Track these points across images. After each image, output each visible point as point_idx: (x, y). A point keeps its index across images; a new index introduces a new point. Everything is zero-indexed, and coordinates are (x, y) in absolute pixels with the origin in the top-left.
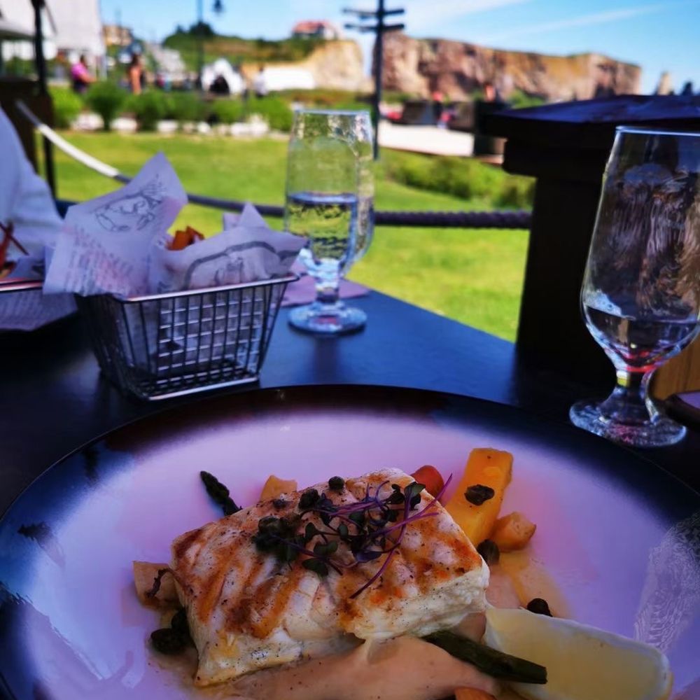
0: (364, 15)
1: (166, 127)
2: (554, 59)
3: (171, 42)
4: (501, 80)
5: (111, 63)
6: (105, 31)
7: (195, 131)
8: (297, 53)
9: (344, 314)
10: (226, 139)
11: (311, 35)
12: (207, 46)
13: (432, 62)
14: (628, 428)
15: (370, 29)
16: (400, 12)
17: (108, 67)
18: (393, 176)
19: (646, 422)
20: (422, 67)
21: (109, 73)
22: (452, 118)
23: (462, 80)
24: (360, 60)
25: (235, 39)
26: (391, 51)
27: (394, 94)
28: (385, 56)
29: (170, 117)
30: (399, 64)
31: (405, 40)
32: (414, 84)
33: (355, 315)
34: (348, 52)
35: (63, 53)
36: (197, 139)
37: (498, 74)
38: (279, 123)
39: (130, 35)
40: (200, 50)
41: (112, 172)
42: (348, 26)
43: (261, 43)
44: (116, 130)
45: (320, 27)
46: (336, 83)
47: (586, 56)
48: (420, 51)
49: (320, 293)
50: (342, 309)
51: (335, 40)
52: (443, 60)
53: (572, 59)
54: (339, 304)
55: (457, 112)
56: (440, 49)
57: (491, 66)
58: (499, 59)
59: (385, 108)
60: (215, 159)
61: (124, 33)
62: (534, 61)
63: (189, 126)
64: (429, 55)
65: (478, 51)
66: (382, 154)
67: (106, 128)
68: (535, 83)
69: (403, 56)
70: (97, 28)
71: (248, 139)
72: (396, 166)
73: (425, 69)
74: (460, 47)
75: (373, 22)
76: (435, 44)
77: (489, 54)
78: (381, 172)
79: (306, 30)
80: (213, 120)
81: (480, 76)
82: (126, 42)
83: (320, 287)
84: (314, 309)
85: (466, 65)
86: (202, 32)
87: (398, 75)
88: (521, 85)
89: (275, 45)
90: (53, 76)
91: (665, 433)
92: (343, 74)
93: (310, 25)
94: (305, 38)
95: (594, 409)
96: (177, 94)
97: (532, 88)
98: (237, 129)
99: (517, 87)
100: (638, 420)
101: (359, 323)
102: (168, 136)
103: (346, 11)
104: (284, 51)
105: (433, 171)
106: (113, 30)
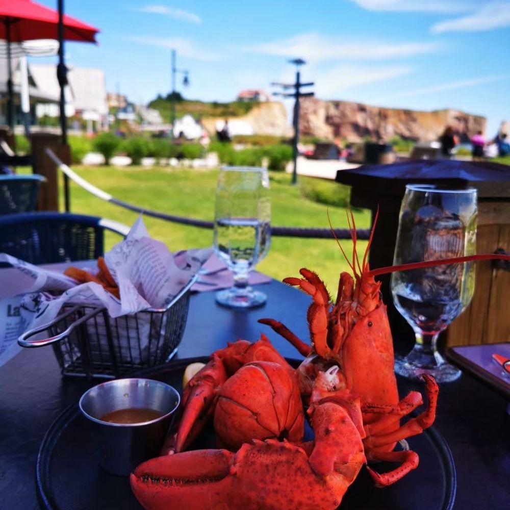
0: (286, 87)
1: (147, 162)
2: (423, 114)
3: (153, 105)
4: (385, 128)
5: (112, 119)
6: (108, 98)
7: (168, 165)
8: (241, 111)
9: (251, 295)
10: (189, 170)
11: (251, 99)
12: (178, 107)
13: (336, 116)
14: (423, 370)
15: (291, 95)
16: (311, 84)
17: (109, 121)
18: (307, 196)
19: (435, 367)
20: (329, 119)
21: (110, 126)
22: (350, 155)
23: (356, 128)
24: (285, 115)
25: (197, 102)
26: (307, 109)
27: (308, 138)
28: (302, 112)
29: (151, 155)
30: (312, 118)
31: (316, 102)
32: (323, 132)
33: (259, 296)
34: (276, 109)
35: (79, 112)
36: (169, 170)
37: (383, 124)
38: (227, 158)
39: (126, 100)
40: (173, 110)
41: (107, 196)
42: (275, 94)
43: (216, 105)
44: (112, 165)
45: (257, 94)
46: (267, 131)
47: (446, 111)
48: (327, 109)
49: (236, 281)
50: (251, 292)
51: (267, 102)
52: (343, 115)
53: (435, 113)
54: (249, 289)
55: (353, 151)
56: (341, 107)
57: (377, 119)
58: (383, 115)
59: (301, 148)
60: (181, 184)
61: (122, 99)
62: (408, 115)
63: (163, 161)
64: (333, 111)
65: (368, 109)
66: (299, 179)
67: (107, 164)
68: (410, 130)
69: (315, 112)
70: (103, 96)
71: (204, 170)
72: (309, 188)
73: (331, 121)
74: (356, 106)
75: (293, 91)
76: (337, 104)
77: (376, 111)
78: (298, 192)
79: (247, 96)
80: (180, 156)
81: (370, 126)
82: (123, 105)
83: (236, 278)
84: (232, 292)
85: (360, 119)
86: (175, 97)
87: (311, 125)
88: (399, 132)
89: (225, 106)
90: (71, 128)
91: (447, 374)
92: (273, 125)
93: (250, 92)
94: (246, 101)
95: (403, 358)
96: (156, 140)
97: (407, 133)
98: (197, 163)
99: (396, 133)
100: (430, 366)
101: (261, 301)
102: (148, 168)
103: (273, 84)
104: (231, 110)
105: (335, 192)
106: (114, 97)
